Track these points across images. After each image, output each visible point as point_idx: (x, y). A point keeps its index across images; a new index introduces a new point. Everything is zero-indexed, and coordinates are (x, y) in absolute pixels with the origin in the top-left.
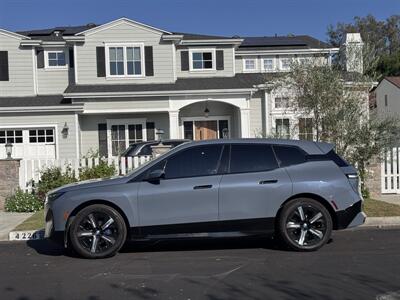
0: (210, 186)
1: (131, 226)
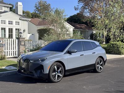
0: (83, 55)
1: (66, 69)
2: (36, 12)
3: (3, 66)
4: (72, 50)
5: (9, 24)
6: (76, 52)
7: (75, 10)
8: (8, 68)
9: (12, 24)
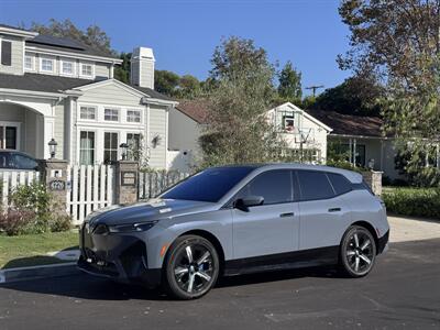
0: (292, 214)
1: (226, 259)
2: (217, 78)
3: (54, 248)
4: (249, 198)
5: (107, 118)
6: (261, 204)
7: (341, 66)
8: (64, 256)
9: (115, 118)
